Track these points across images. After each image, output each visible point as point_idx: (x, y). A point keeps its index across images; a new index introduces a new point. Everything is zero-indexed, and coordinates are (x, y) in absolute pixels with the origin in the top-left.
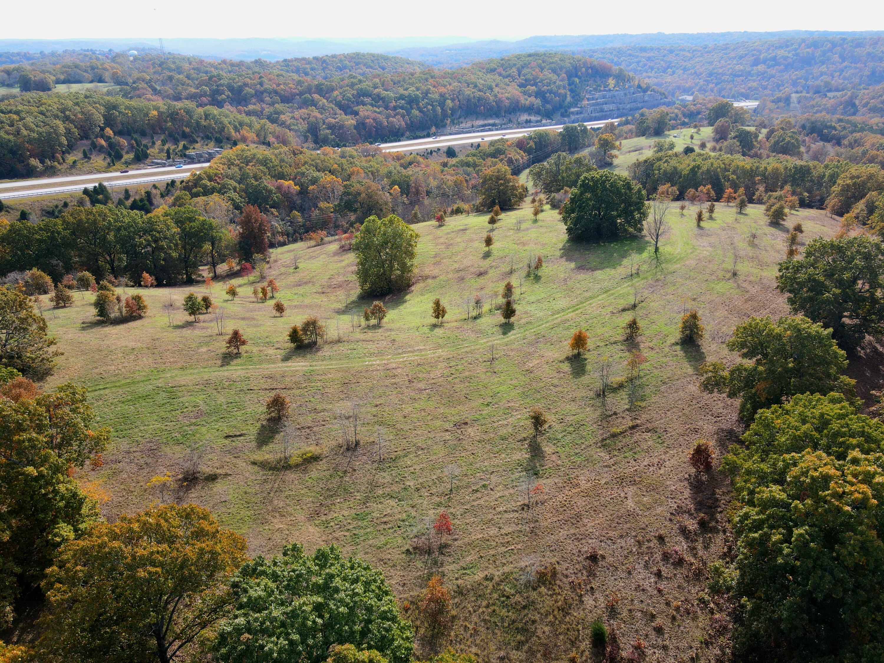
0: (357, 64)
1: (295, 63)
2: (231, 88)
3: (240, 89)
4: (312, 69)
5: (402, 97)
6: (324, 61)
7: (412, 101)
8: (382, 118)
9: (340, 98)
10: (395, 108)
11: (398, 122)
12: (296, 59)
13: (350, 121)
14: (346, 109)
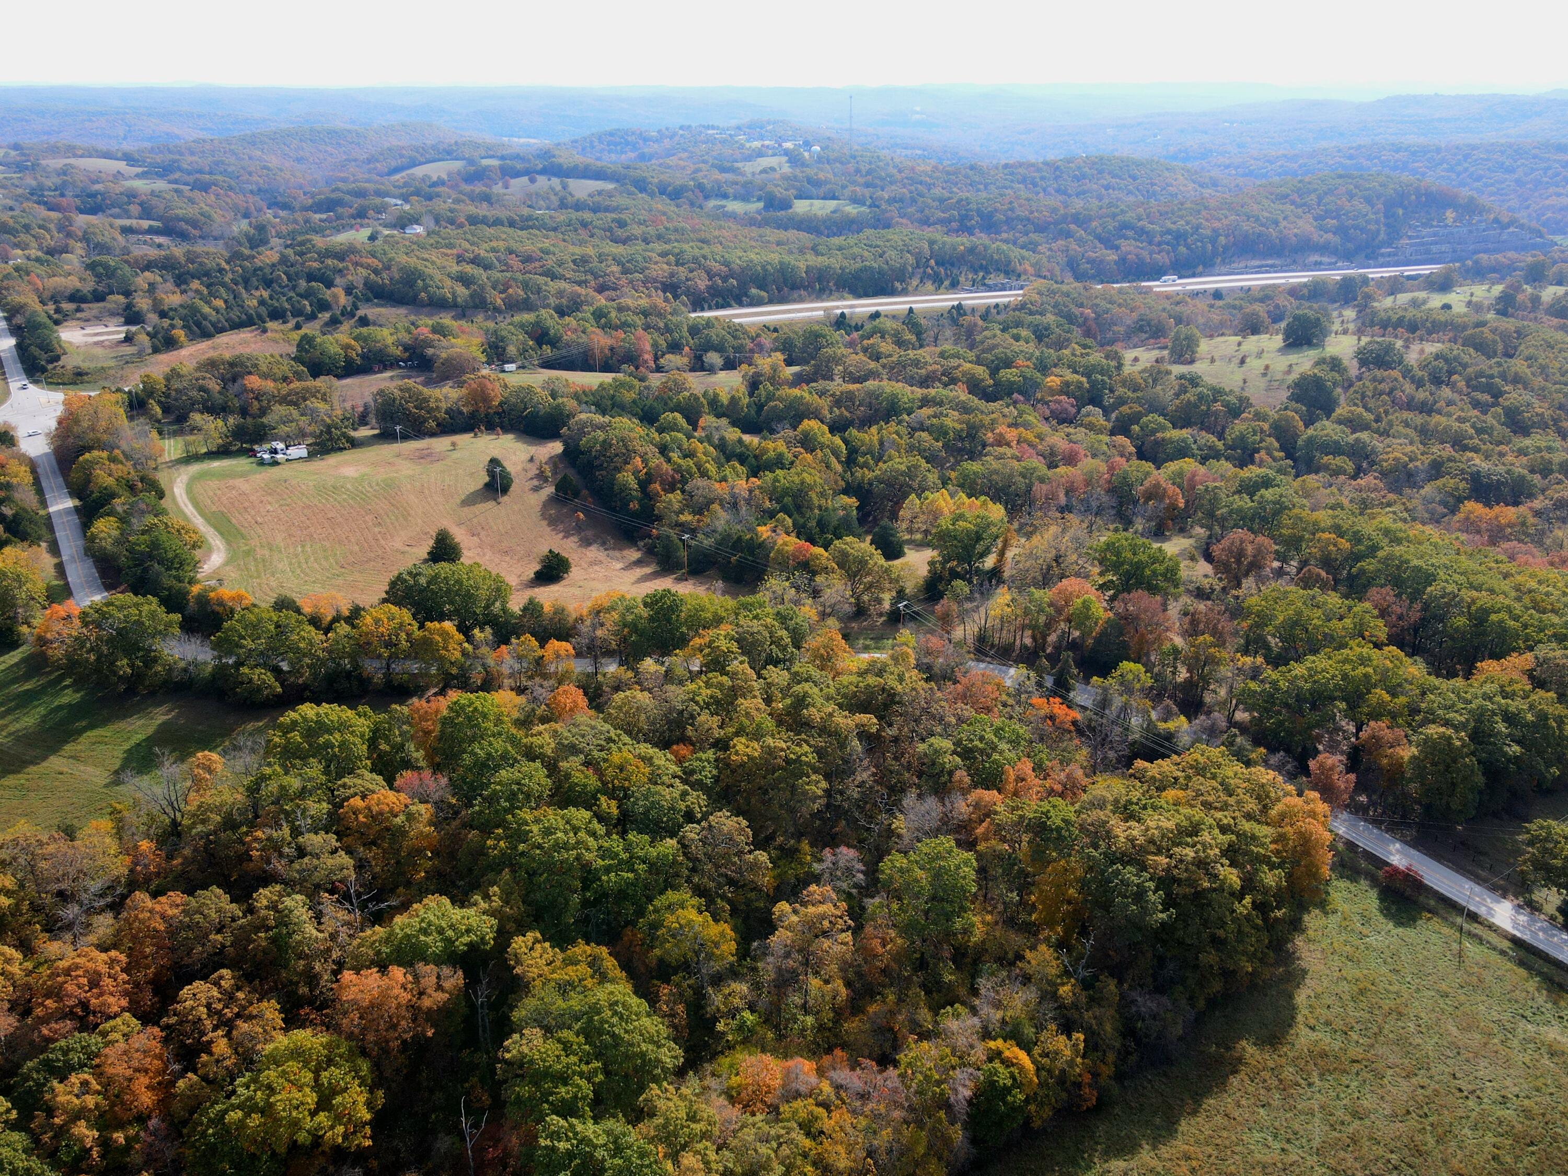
0: (1100, 172)
1: (1022, 170)
2: (979, 213)
3: (990, 215)
4: (1042, 178)
5: (1169, 232)
6: (1058, 168)
7: (1180, 237)
8: (1145, 254)
9: (1099, 230)
10: (1159, 244)
11: (1162, 258)
12: (1021, 165)
13: (1112, 256)
14: (1108, 242)
